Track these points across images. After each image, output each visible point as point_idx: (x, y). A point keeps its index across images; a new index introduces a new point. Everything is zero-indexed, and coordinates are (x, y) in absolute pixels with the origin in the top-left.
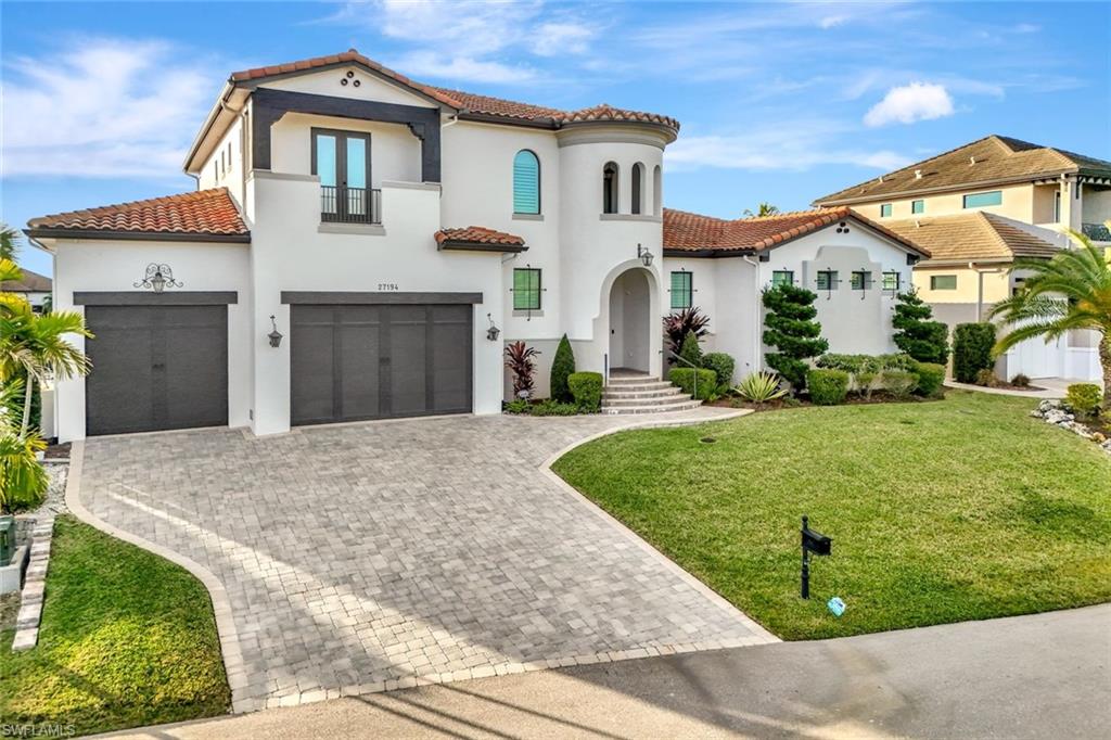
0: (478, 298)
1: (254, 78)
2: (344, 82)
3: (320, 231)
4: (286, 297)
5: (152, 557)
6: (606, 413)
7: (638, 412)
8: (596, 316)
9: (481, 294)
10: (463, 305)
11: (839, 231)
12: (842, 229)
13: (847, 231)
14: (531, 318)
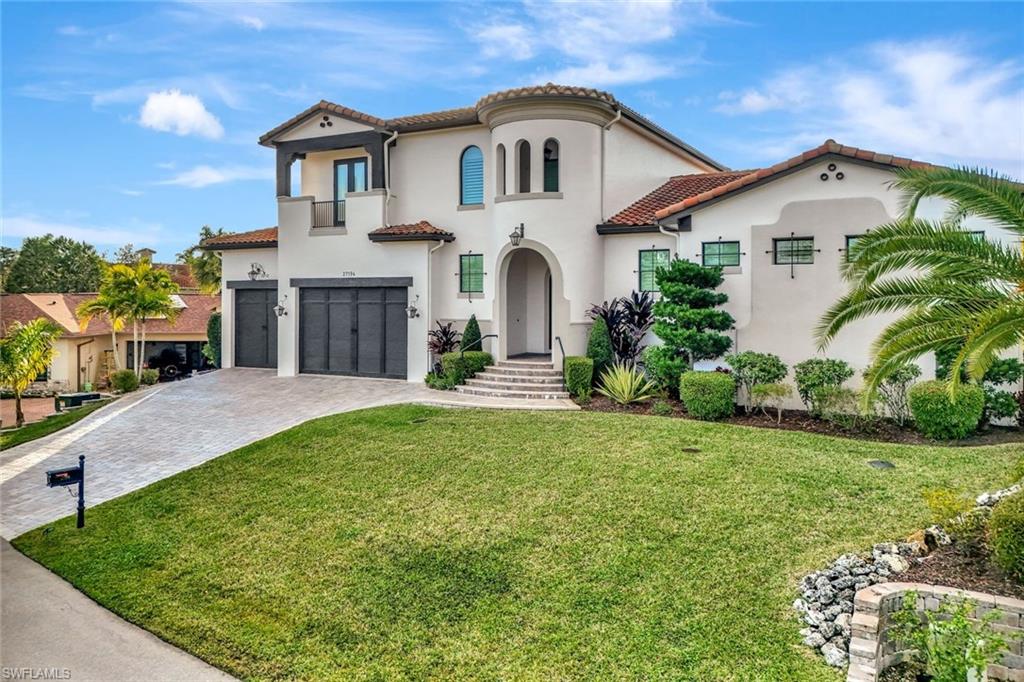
0: (410, 282)
1: (270, 137)
2: (322, 125)
3: (311, 234)
4: (293, 283)
6: (457, 390)
8: (494, 297)
9: (411, 278)
11: (824, 177)
12: (832, 175)
13: (840, 176)
14: (473, 300)
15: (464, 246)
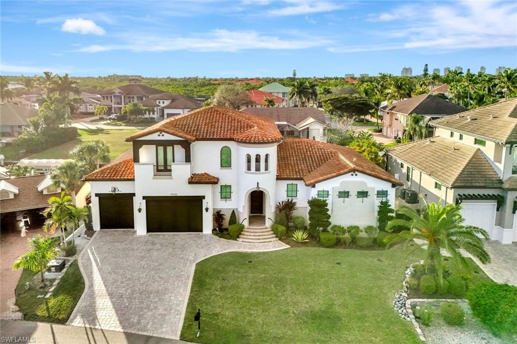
0: (204, 197)
2: (159, 135)
3: (153, 178)
4: (144, 198)
5: (81, 277)
6: (238, 241)
7: (248, 242)
8: (244, 205)
9: (204, 196)
10: (199, 200)
11: (352, 175)
12: (354, 174)
13: (356, 175)
14: (227, 202)
15: (223, 182)
